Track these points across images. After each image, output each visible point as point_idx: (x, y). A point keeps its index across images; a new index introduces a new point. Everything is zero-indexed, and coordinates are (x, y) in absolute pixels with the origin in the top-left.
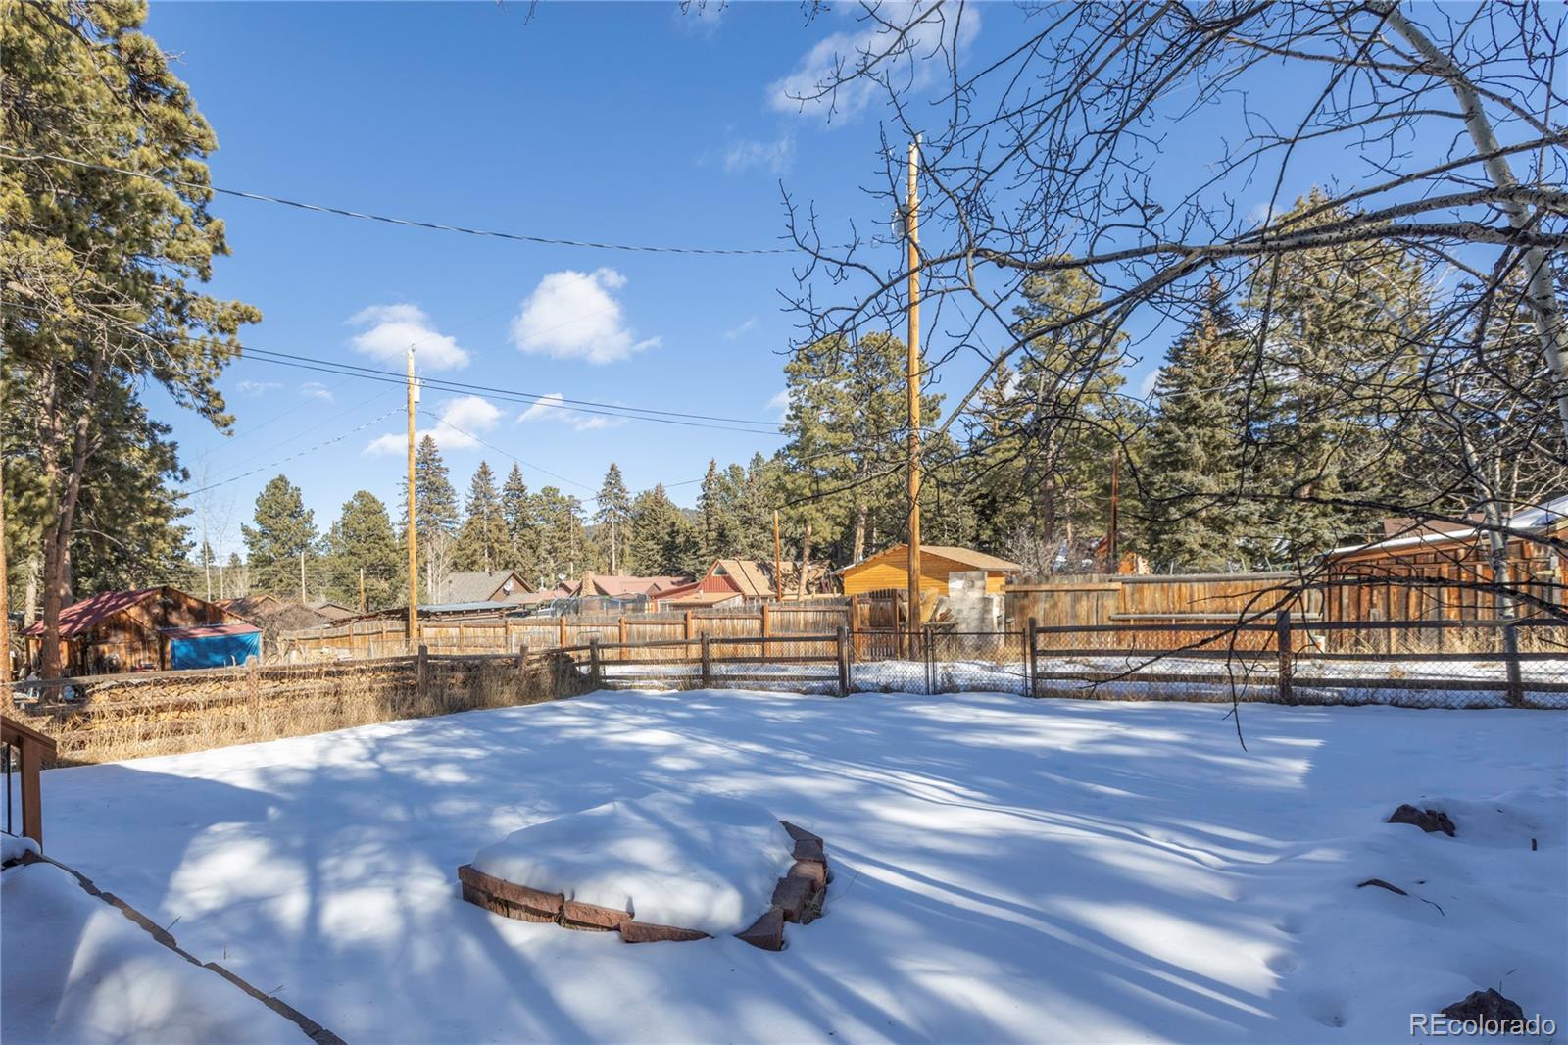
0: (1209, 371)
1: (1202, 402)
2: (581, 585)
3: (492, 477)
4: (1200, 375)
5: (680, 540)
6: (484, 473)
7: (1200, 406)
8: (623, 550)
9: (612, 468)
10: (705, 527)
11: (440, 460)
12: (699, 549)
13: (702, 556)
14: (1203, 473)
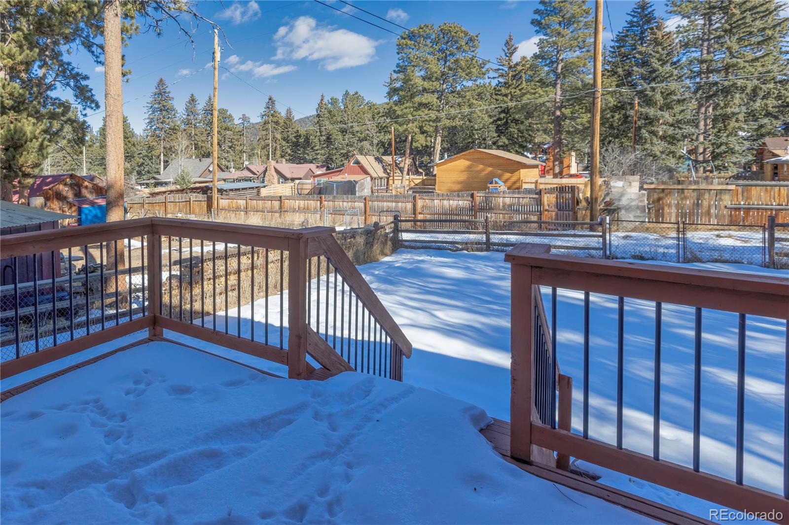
0: (663, 49)
1: (660, 68)
2: (266, 168)
3: (197, 103)
4: (657, 52)
5: (302, 140)
6: (193, 100)
7: (658, 70)
8: (276, 147)
9: (270, 99)
10: (318, 134)
11: (169, 92)
12: (315, 146)
13: (317, 150)
14: (660, 109)
